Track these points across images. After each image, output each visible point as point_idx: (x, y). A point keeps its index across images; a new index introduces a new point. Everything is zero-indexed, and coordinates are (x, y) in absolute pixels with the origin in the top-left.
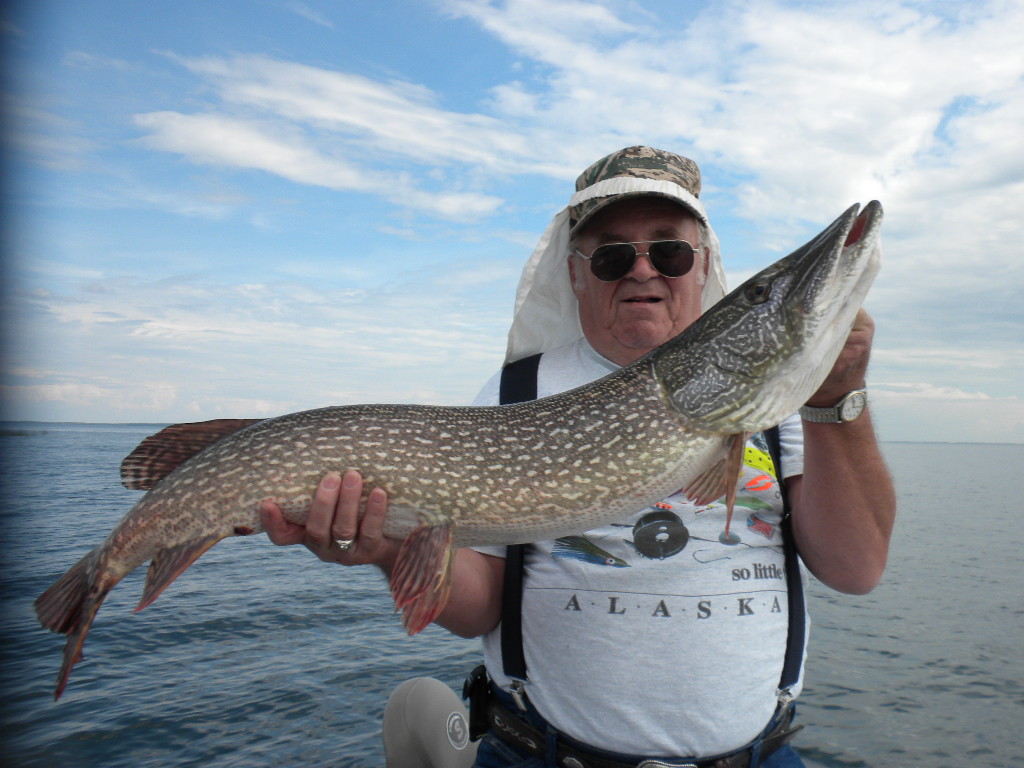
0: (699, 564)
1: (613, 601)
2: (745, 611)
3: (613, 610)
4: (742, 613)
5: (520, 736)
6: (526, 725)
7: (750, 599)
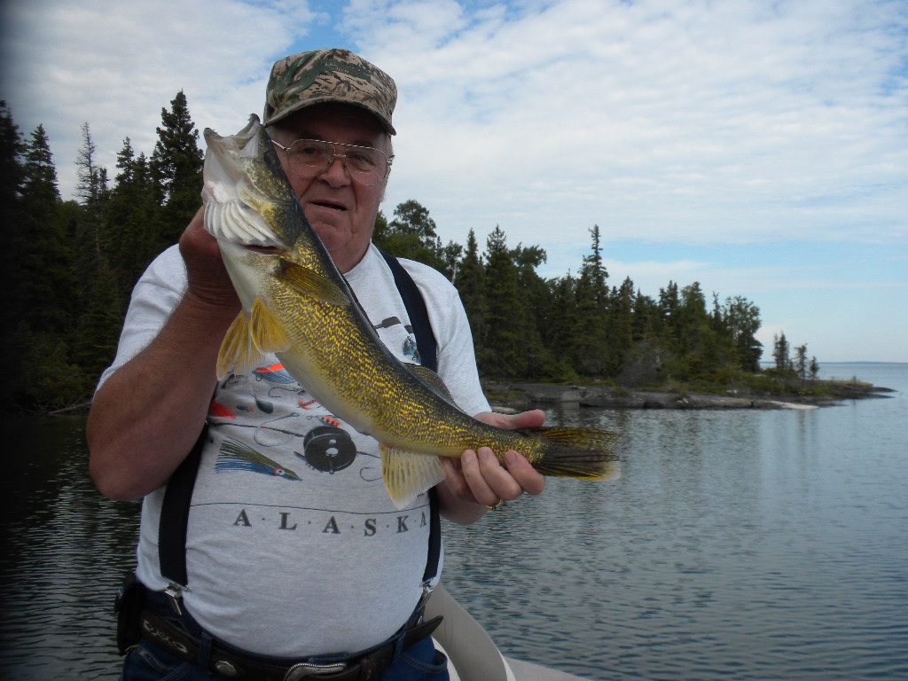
0: (366, 483)
1: (285, 516)
2: (402, 529)
3: (284, 526)
4: (400, 531)
5: (171, 640)
6: (179, 629)
7: (406, 517)
